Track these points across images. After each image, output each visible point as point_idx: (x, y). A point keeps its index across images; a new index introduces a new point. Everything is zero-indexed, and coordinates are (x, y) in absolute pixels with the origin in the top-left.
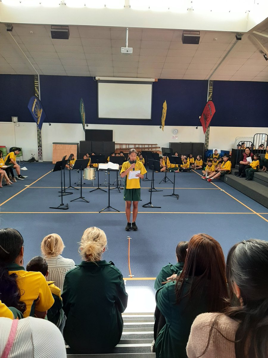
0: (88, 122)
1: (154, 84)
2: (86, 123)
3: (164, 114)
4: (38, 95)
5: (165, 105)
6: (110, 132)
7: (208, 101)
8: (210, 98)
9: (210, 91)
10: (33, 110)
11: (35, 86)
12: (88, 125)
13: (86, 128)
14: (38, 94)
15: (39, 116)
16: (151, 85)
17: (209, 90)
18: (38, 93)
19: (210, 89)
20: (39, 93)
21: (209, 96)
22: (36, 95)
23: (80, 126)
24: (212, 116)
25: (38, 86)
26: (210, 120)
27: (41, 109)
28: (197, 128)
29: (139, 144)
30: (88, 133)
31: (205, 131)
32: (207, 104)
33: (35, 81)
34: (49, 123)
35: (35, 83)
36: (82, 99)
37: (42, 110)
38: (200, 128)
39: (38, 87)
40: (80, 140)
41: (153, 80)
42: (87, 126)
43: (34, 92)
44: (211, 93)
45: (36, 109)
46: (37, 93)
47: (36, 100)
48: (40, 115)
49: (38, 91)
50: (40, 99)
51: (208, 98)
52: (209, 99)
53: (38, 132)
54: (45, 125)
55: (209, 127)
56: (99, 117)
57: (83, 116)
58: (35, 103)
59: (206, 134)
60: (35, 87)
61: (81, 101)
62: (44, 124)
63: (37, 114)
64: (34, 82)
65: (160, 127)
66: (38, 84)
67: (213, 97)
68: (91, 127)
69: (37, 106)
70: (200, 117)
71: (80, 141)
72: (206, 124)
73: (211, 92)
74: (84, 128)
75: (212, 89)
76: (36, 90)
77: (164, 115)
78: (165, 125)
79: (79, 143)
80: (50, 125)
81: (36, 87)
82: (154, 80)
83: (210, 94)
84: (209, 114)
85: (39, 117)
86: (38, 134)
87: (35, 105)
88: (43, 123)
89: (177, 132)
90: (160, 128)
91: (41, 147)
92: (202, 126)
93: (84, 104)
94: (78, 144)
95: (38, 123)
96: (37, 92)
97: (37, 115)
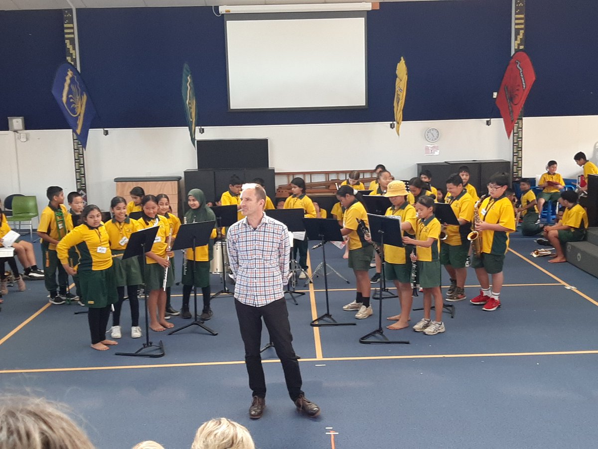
0: (205, 120)
1: (371, 17)
2: (197, 125)
3: (399, 93)
4: (74, 60)
5: (402, 68)
6: (263, 145)
7: (513, 52)
8: (519, 45)
9: (517, 26)
10: (64, 99)
11: (67, 36)
12: (203, 129)
13: (199, 137)
14: (74, 57)
15: (78, 114)
16: (364, 18)
17: (516, 24)
18: (74, 54)
19: (517, 21)
20: (76, 53)
21: (516, 39)
22: (69, 59)
23: (183, 132)
24: (526, 93)
25: (72, 36)
26: (522, 102)
27: (82, 94)
28: (488, 123)
29: (338, 173)
30: (205, 149)
31: (509, 129)
32: (512, 60)
33: (66, 26)
34: (104, 127)
35: (66, 31)
36: (186, 66)
37: (85, 97)
38: (498, 123)
39: (72, 41)
40: (185, 170)
41: (368, 6)
42: (202, 131)
43: (64, 52)
44: (522, 32)
45: (70, 96)
46: (71, 55)
47: (70, 73)
48: (81, 109)
49: (74, 49)
50: (79, 69)
51: (514, 45)
52: (516, 48)
53: (76, 154)
54: (95, 134)
55: (522, 119)
56: (231, 108)
57: (190, 108)
58: (68, 81)
59: (515, 138)
60: (64, 39)
61: (185, 70)
62: (92, 132)
63: (74, 108)
64: (64, 28)
65: (391, 125)
66: (72, 31)
67: (525, 41)
68: (213, 133)
69: (72, 87)
70: (495, 95)
71: (185, 172)
72: (512, 111)
73: (522, 29)
74: (193, 139)
75: (522, 21)
76: (69, 46)
77: (401, 94)
78: (403, 120)
79: (183, 176)
80: (106, 133)
81: (68, 39)
82: (371, 6)
83: (517, 33)
84: (519, 86)
85: (79, 115)
86: (77, 158)
87: (69, 86)
88: (90, 129)
89: (436, 135)
90: (392, 126)
91: (86, 192)
92: (500, 117)
93: (193, 78)
94: (180, 178)
95: (78, 131)
96: (72, 51)
97: (73, 111)
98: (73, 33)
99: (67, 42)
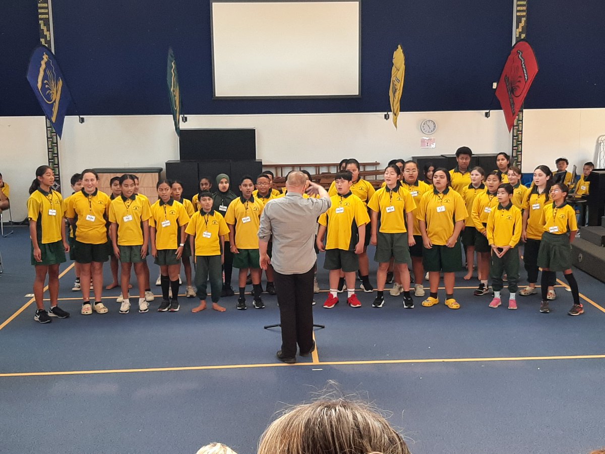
0: (189, 108)
2: (181, 113)
3: (396, 83)
4: (49, 42)
5: (399, 57)
6: (250, 134)
7: (514, 42)
8: (520, 33)
9: (519, 14)
10: (39, 85)
11: (40, 16)
12: (186, 118)
13: (183, 126)
14: (48, 39)
15: (53, 101)
16: (358, 3)
17: (518, 11)
18: (48, 36)
19: (519, 8)
20: (50, 35)
21: (517, 27)
22: (43, 40)
23: (167, 120)
24: (529, 83)
25: (46, 16)
26: (524, 95)
27: (57, 80)
28: (487, 115)
29: (328, 166)
30: (187, 138)
31: (510, 123)
32: (514, 51)
33: (39, 5)
34: (79, 115)
35: (40, 11)
36: (171, 51)
37: (60, 83)
38: (498, 116)
39: (46, 22)
40: (166, 162)
42: (185, 120)
43: (39, 34)
44: (523, 20)
45: (46, 81)
46: (45, 37)
47: (45, 57)
49: (48, 30)
50: (53, 51)
51: (516, 32)
52: (518, 36)
53: (50, 143)
54: (70, 121)
55: (522, 112)
56: (217, 95)
57: (175, 96)
58: (43, 66)
59: (515, 131)
60: (38, 19)
61: (169, 56)
62: (67, 119)
63: (49, 95)
64: (37, 8)
65: (385, 115)
66: (46, 11)
67: (527, 29)
68: (195, 122)
69: (48, 73)
70: (495, 85)
71: (167, 164)
72: (514, 104)
73: (523, 16)
74: (177, 128)
75: (524, 8)
76: (43, 27)
77: (398, 85)
78: (401, 111)
79: (164, 167)
80: (82, 121)
81: (42, 19)
83: (519, 21)
84: (521, 77)
85: (55, 101)
86: (50, 147)
87: (45, 71)
88: (66, 117)
89: (432, 126)
90: (387, 117)
91: (59, 184)
92: (500, 109)
93: (176, 64)
94: (161, 170)
95: (54, 119)
96: (46, 33)
97: (49, 97)
98: (47, 14)
99: (41, 22)
